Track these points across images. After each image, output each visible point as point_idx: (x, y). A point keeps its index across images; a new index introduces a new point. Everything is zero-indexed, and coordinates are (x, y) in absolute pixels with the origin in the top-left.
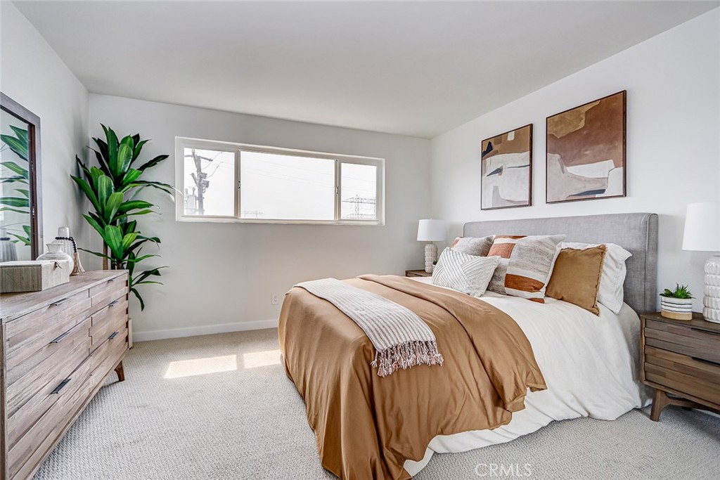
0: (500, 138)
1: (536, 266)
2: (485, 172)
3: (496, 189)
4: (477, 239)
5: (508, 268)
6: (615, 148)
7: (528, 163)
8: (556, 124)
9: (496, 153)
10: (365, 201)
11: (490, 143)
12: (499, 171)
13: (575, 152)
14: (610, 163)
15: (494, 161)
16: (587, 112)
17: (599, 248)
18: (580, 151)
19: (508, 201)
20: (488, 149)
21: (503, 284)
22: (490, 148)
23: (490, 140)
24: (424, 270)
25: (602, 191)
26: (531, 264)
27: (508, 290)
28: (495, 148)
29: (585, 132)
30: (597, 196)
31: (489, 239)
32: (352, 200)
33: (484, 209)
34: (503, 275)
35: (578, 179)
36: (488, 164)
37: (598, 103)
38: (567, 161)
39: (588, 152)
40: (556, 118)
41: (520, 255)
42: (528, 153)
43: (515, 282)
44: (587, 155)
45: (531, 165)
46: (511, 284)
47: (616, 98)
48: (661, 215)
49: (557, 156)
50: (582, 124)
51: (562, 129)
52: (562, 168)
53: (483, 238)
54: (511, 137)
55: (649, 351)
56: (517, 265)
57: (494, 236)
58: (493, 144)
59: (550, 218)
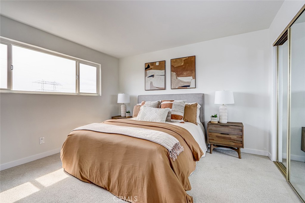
0: (153, 64)
1: (181, 111)
2: (147, 76)
3: (151, 83)
4: (154, 102)
5: (172, 112)
6: (193, 73)
7: (164, 74)
8: (174, 62)
9: (151, 69)
10: (48, 83)
11: (148, 65)
12: (153, 76)
13: (181, 73)
14: (191, 78)
15: (150, 72)
16: (184, 60)
17: (195, 104)
18: (182, 72)
19: (157, 87)
20: (148, 67)
21: (170, 118)
22: (149, 67)
23: (149, 64)
24: (120, 116)
25: (189, 86)
26: (179, 110)
27: (172, 120)
28: (151, 67)
29: (184, 67)
30: (188, 87)
31: (159, 102)
32: (39, 82)
33: (146, 90)
34: (170, 115)
35: (182, 82)
36: (148, 73)
37: (187, 58)
38: (178, 75)
39: (185, 73)
40: (174, 60)
41: (175, 107)
42: (164, 70)
43: (175, 117)
44: (184, 74)
45: (165, 75)
46: (173, 118)
47: (193, 57)
48: (206, 94)
49: (175, 73)
50: (183, 64)
51: (176, 64)
52: (176, 77)
53: (157, 101)
54: (157, 64)
55: (210, 133)
56: (174, 111)
57: (160, 101)
58: (150, 65)
59: (173, 94)
